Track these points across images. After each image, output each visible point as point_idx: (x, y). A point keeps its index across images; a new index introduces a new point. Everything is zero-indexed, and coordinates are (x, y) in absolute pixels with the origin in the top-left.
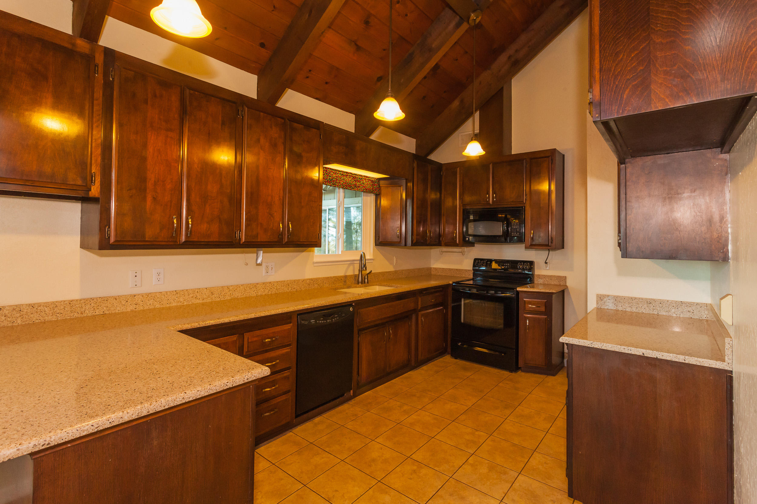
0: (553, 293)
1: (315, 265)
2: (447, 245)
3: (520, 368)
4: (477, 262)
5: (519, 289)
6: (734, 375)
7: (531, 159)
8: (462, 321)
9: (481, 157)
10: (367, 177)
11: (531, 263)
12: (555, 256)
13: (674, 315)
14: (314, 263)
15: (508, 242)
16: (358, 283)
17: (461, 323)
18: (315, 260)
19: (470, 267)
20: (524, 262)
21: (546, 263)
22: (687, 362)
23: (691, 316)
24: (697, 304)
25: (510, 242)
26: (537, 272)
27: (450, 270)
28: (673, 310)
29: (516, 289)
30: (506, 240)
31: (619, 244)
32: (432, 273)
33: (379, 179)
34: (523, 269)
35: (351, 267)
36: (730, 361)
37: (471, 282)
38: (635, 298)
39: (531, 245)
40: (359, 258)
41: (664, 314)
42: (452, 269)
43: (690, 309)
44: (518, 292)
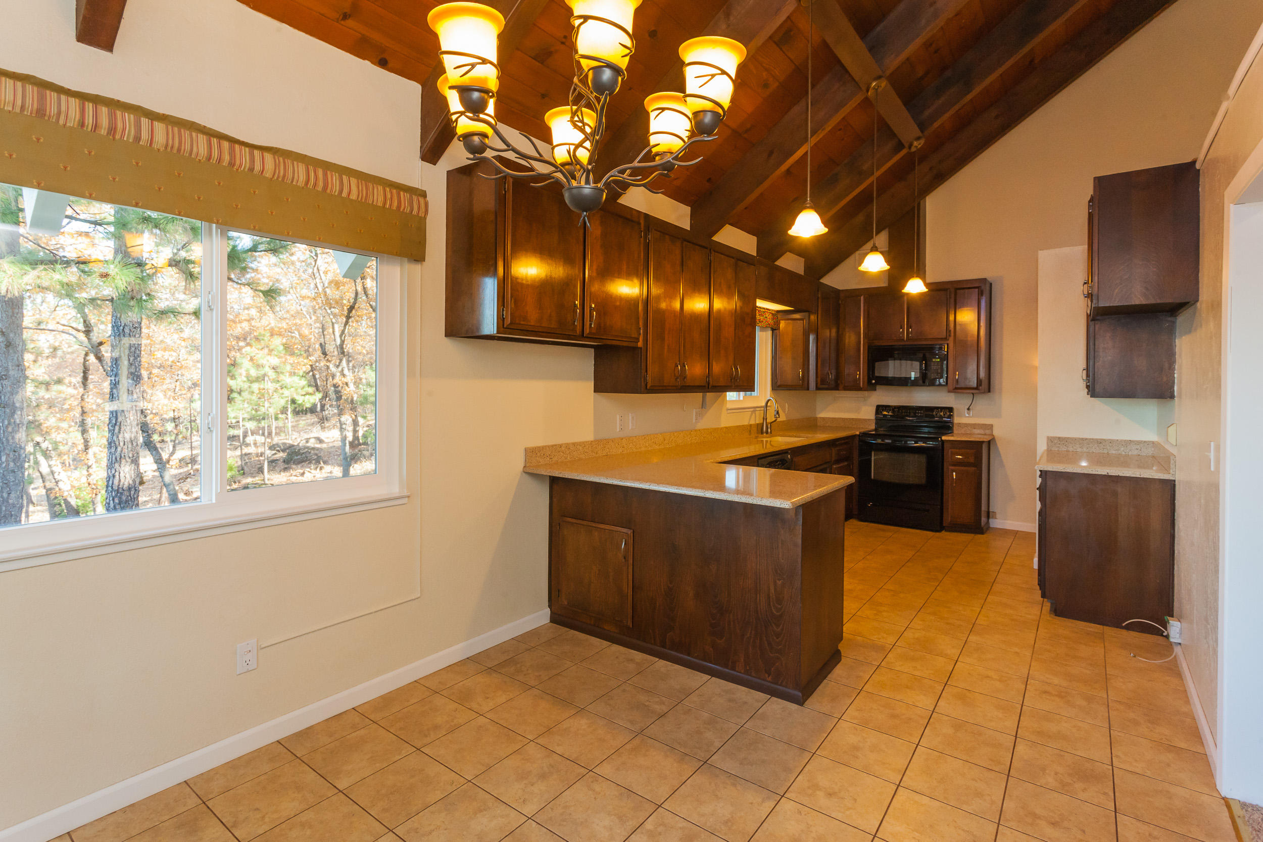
0: (983, 442)
1: (729, 411)
2: (846, 388)
3: (944, 527)
4: (879, 409)
5: (944, 438)
6: (1176, 483)
7: (957, 289)
8: (873, 477)
9: (923, 294)
10: (768, 310)
11: (951, 409)
12: (981, 403)
13: (1124, 453)
14: (728, 409)
15: (926, 386)
16: (762, 433)
17: (871, 479)
18: (729, 406)
19: (872, 416)
20: (942, 409)
21: (968, 409)
22: (1142, 476)
23: (1139, 453)
24: (1145, 442)
25: (929, 385)
26: (956, 420)
27: (844, 420)
28: (1122, 449)
29: (941, 438)
30: (924, 382)
31: (1088, 387)
32: (819, 424)
33: (778, 312)
34: (941, 417)
35: (753, 416)
36: (1173, 473)
37: (874, 433)
38: (1086, 439)
39: (956, 388)
40: (763, 404)
41: (1114, 452)
42: (847, 419)
43: (1138, 447)
44: (943, 442)
